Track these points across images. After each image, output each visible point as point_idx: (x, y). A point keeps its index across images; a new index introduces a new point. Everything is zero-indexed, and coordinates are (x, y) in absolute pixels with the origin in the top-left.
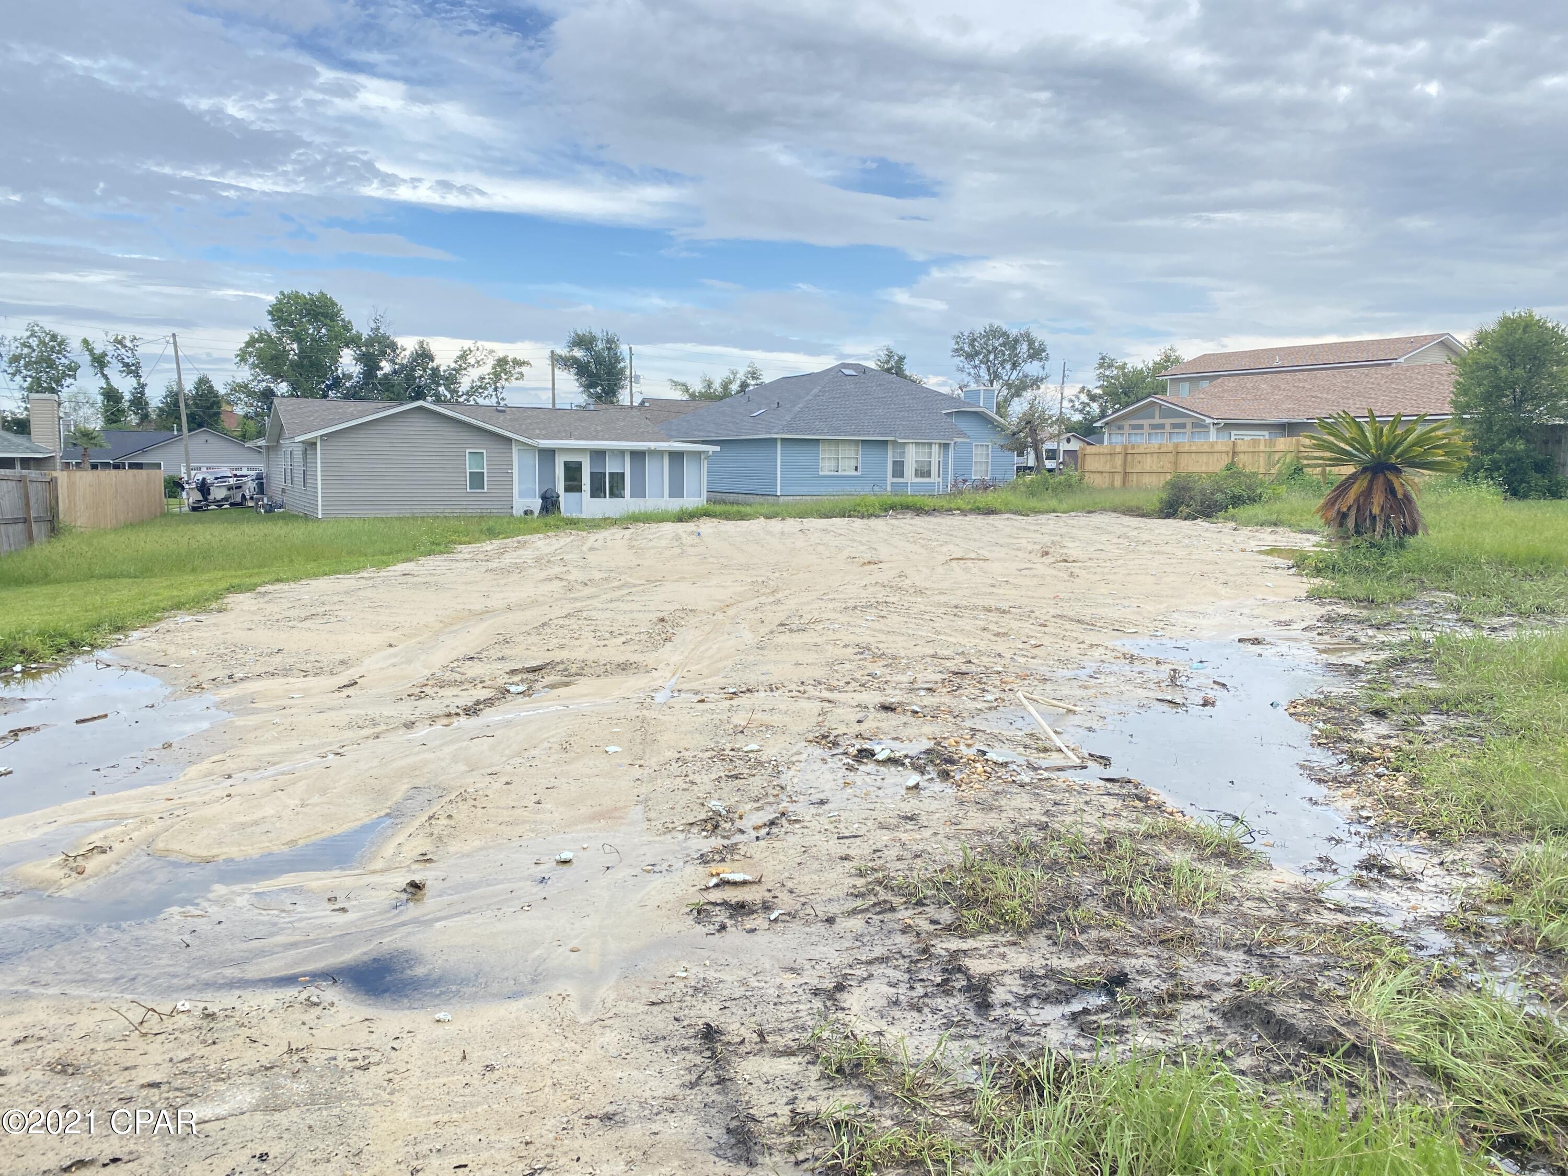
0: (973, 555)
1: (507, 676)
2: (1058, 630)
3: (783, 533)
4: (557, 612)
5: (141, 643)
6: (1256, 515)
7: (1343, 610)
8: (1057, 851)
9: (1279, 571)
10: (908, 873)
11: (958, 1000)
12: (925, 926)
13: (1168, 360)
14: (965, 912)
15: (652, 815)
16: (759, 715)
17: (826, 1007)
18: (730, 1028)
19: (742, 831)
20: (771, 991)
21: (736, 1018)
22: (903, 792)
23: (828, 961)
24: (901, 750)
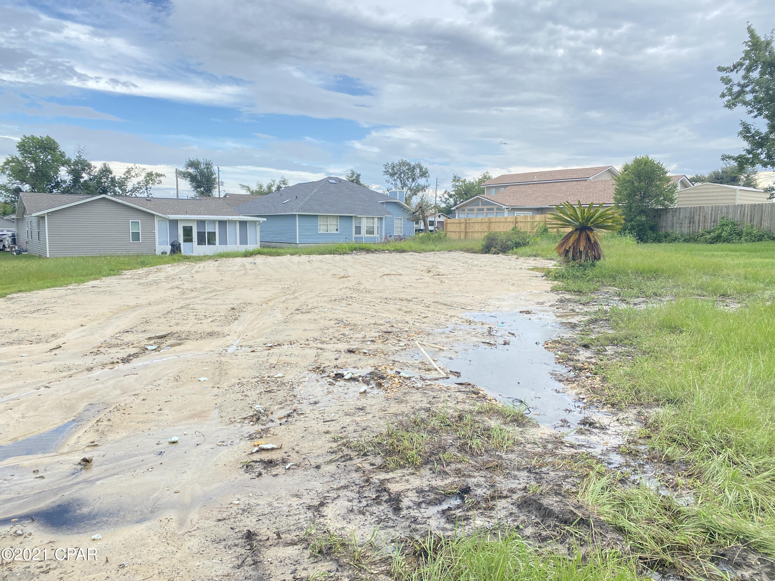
0: (394, 273)
1: (146, 341)
2: (435, 309)
3: (299, 263)
4: (176, 306)
6: (526, 252)
7: (568, 296)
8: (435, 423)
9: (538, 278)
10: (359, 439)
11: (384, 507)
12: (368, 467)
13: (486, 178)
14: (388, 458)
15: (223, 414)
16: (283, 358)
17: (314, 516)
18: (261, 532)
19: (272, 421)
20: (285, 508)
21: (265, 526)
22: (358, 395)
23: (316, 489)
24: (357, 373)
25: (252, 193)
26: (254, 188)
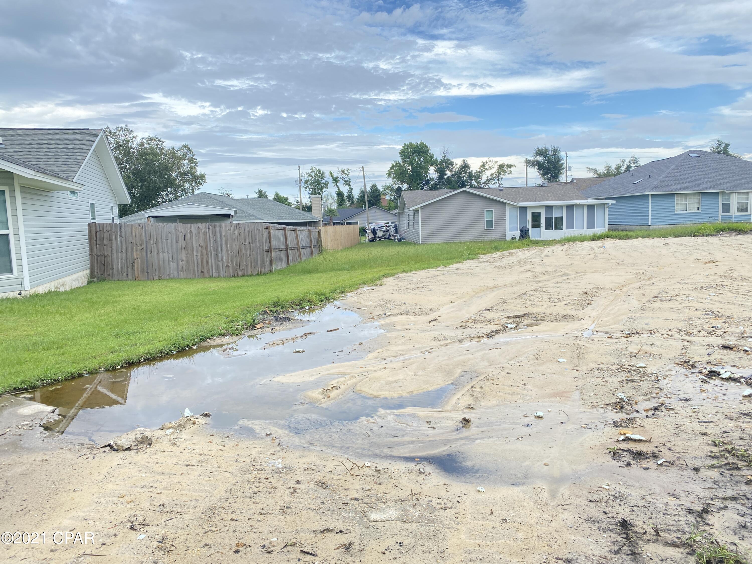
1: (506, 319)
3: (653, 246)
4: (529, 288)
5: (351, 298)
10: (747, 448)
15: (585, 397)
16: (644, 347)
17: (697, 521)
18: (637, 523)
19: (638, 412)
20: (661, 506)
21: (639, 518)
22: (741, 398)
23: (696, 493)
24: (738, 373)
25: (599, 175)
26: (602, 170)
